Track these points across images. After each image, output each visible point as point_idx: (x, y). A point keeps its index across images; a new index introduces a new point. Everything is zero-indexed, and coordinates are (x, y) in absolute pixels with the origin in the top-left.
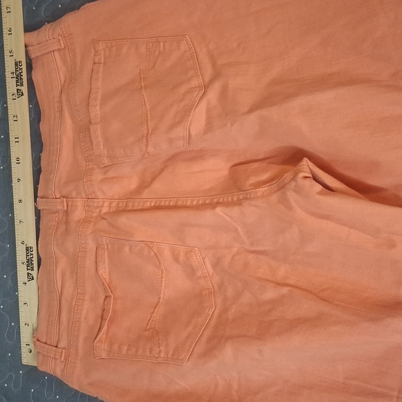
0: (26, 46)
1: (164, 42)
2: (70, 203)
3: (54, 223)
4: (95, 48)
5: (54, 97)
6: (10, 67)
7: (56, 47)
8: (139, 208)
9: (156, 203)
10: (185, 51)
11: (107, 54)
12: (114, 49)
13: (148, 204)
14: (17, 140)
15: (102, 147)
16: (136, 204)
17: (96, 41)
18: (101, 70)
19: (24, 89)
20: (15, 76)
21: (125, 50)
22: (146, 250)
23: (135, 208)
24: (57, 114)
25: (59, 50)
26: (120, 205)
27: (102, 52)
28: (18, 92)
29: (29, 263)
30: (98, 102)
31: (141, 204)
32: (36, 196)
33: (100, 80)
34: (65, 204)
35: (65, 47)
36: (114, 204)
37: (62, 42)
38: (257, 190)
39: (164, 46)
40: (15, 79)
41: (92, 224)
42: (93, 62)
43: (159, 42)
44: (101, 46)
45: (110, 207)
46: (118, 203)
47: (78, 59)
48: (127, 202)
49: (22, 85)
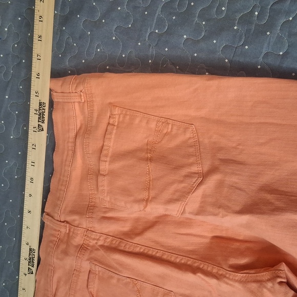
0: (51, 90)
1: (172, 125)
2: (72, 230)
3: (56, 239)
4: (111, 111)
5: (69, 138)
6: (34, 104)
7: (77, 100)
8: (130, 250)
9: (144, 250)
10: (190, 138)
11: (121, 119)
12: (128, 117)
13: (137, 250)
14: (33, 164)
15: (106, 195)
16: (128, 247)
17: (112, 105)
18: (114, 131)
19: (45, 126)
20: (38, 113)
21: (137, 121)
22: (131, 286)
23: (127, 250)
24: (70, 152)
25: (79, 102)
26: (114, 242)
27: (117, 117)
28: (39, 126)
29: (31, 261)
30: (108, 159)
31: (132, 248)
32: (43, 211)
33: (112, 140)
34: (68, 229)
35: (85, 101)
36: (108, 240)
37: (83, 97)
38: (237, 274)
39: (172, 128)
40: (37, 116)
41: (89, 252)
42: (107, 122)
43: (168, 124)
44: (117, 111)
45: (105, 242)
46: (112, 241)
47: (95, 115)
48: (120, 242)
49: (43, 122)
